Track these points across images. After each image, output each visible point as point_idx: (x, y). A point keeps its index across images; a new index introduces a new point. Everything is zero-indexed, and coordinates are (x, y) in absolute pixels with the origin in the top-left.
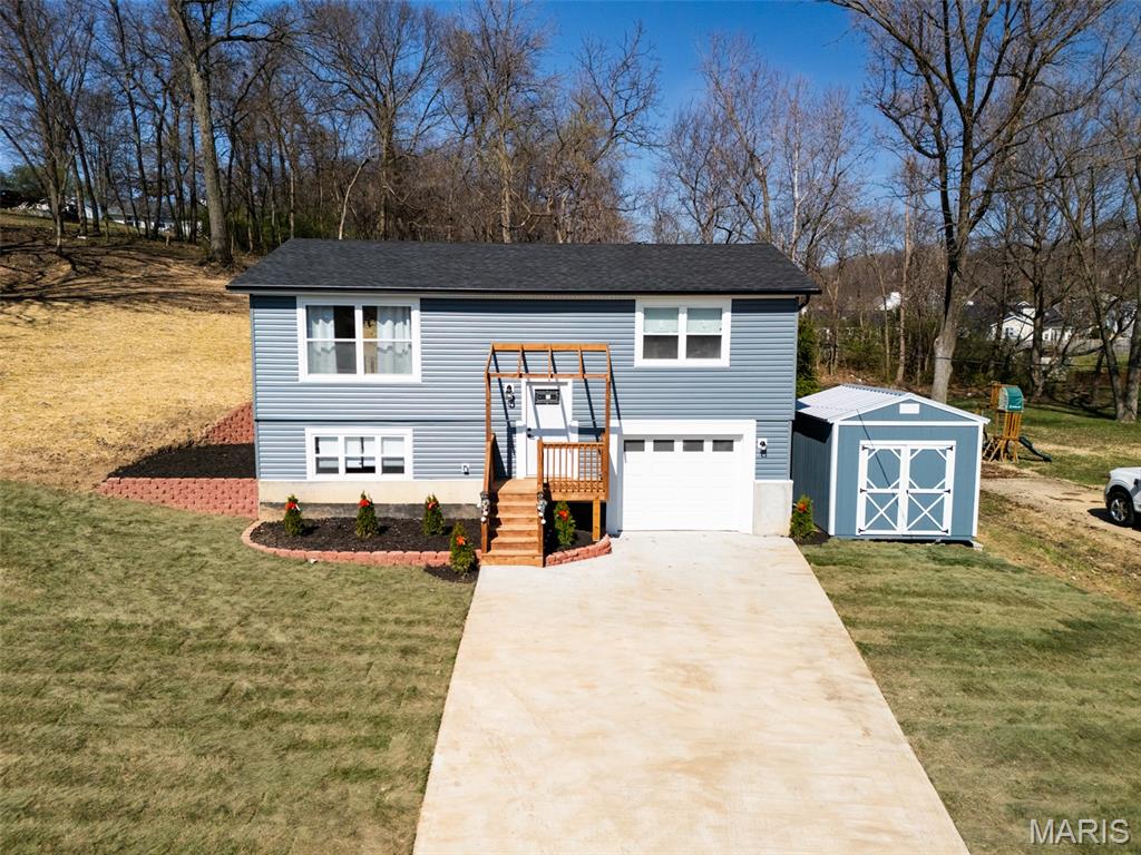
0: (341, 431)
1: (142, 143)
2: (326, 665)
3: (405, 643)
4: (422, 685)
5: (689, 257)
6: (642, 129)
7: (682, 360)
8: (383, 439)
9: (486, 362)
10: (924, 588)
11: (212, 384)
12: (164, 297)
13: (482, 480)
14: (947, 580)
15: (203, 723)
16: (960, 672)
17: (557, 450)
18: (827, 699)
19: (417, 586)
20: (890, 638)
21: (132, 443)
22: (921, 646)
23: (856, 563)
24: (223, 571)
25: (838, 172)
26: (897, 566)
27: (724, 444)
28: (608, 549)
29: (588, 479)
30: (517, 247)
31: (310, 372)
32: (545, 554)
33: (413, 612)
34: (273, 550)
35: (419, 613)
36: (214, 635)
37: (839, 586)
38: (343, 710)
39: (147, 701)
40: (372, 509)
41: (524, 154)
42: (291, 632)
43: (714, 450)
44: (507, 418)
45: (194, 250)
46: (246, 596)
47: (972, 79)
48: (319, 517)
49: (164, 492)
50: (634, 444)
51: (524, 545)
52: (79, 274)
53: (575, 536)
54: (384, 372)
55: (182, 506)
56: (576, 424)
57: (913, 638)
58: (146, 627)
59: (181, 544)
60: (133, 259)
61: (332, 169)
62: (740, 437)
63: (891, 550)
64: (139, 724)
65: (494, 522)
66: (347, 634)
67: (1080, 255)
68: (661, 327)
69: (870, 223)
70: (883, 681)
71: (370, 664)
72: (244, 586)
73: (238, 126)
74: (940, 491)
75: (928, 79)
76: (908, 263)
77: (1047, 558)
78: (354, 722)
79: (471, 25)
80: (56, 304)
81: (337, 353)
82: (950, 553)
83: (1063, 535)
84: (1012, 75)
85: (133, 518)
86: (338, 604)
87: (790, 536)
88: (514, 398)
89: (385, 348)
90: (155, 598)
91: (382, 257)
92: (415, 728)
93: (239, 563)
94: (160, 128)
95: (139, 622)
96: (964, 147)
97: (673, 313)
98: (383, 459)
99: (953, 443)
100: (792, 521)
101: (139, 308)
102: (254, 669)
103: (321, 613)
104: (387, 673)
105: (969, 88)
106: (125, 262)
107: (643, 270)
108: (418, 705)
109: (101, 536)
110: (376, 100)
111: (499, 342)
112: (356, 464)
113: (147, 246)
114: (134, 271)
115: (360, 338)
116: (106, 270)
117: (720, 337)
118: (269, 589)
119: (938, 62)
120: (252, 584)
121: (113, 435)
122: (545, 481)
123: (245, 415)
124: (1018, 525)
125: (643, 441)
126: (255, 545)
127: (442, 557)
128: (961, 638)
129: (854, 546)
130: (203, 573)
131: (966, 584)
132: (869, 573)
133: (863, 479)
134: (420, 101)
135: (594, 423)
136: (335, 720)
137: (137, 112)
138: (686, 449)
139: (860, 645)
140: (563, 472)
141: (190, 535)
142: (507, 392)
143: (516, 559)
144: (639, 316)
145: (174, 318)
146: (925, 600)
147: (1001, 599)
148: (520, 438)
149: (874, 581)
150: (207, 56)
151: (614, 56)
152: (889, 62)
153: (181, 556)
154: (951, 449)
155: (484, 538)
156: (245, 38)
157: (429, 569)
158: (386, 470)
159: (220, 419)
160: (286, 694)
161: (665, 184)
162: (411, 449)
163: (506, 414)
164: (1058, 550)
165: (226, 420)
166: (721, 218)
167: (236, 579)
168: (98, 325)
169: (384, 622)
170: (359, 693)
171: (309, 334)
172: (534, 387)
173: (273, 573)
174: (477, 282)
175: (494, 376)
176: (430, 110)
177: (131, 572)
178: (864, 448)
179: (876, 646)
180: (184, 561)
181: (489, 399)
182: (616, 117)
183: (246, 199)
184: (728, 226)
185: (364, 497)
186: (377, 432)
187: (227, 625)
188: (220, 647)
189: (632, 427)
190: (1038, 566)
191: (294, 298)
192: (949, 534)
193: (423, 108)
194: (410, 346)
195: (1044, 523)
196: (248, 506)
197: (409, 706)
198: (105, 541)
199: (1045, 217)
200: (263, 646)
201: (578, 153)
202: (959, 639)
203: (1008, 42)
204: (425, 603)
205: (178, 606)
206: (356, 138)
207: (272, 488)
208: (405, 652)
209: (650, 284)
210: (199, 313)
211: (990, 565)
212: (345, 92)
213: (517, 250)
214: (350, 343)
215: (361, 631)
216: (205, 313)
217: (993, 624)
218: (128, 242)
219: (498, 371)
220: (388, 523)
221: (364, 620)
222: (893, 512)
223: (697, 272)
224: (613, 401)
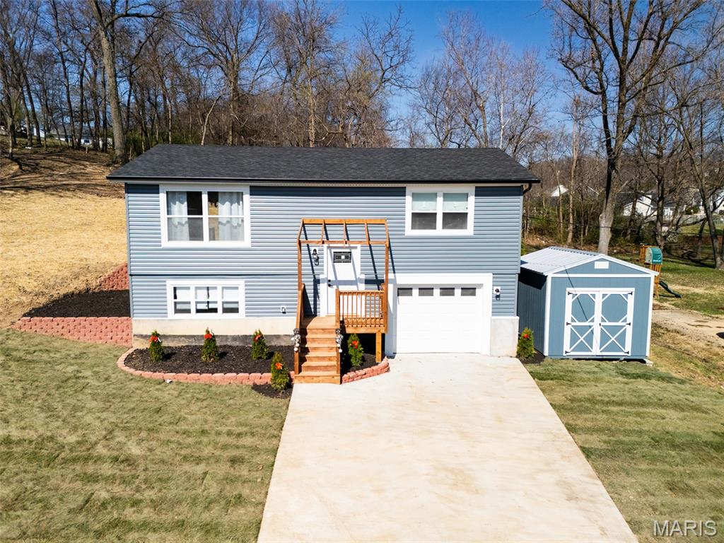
0: (193, 283)
1: (70, 86)
2: (170, 475)
3: (234, 453)
4: (246, 492)
5: (443, 157)
6: (402, 77)
7: (439, 231)
8: (223, 288)
9: (298, 232)
10: (621, 398)
11: (107, 246)
12: (80, 187)
13: (295, 318)
14: (634, 391)
15: (63, 533)
16: (663, 472)
17: (350, 297)
18: (567, 500)
19: (245, 401)
20: (605, 442)
21: (45, 290)
22: (629, 449)
23: (566, 378)
24: (99, 391)
25: (532, 104)
26: (597, 380)
27: (469, 291)
28: (387, 369)
29: (373, 316)
30: (320, 150)
31: (169, 239)
32: (342, 374)
33: (241, 425)
34: (139, 372)
35: (246, 425)
36: (84, 448)
37: (559, 398)
38: (180, 518)
39: (19, 513)
40: (214, 341)
41: (324, 93)
42: (145, 444)
43: (462, 295)
44: (313, 273)
45: (104, 157)
46: (114, 413)
47: (626, 39)
48: (177, 345)
49: (63, 328)
50: (404, 291)
51: (326, 368)
52: (24, 172)
53: (363, 359)
54: (224, 240)
55: (76, 338)
56: (363, 277)
57: (622, 443)
58: (31, 442)
59: (70, 369)
60: (62, 162)
61: (196, 103)
62: (481, 286)
63: (589, 367)
64: (9, 536)
65: (304, 350)
66: (189, 446)
67: (692, 159)
68: (424, 207)
69: (549, 139)
70: (606, 481)
71: (205, 473)
72: (114, 403)
73: (135, 74)
74: (624, 324)
75: (594, 41)
76: (574, 165)
77: (698, 371)
78: (189, 529)
79: (289, 8)
80: (5, 192)
81: (189, 226)
82: (632, 368)
83: (704, 353)
84: (649, 39)
85: (37, 348)
86: (185, 418)
87: (516, 357)
88: (318, 258)
89: (224, 222)
90: (43, 415)
91: (223, 156)
92: (238, 534)
93: (113, 383)
94: (82, 75)
95: (26, 438)
96: (620, 86)
97: (433, 197)
98: (223, 303)
99: (633, 290)
100: (518, 346)
101: (62, 194)
102: (111, 479)
103: (171, 427)
104: (218, 482)
105: (624, 46)
106: (56, 163)
107: (410, 166)
108: (242, 511)
109: (11, 363)
110: (226, 57)
111: (307, 218)
112: (204, 307)
113: (73, 152)
114: (62, 170)
115: (205, 215)
116: (42, 169)
117: (467, 214)
118: (132, 406)
119: (603, 28)
120: (120, 402)
121: (31, 285)
122: (341, 319)
123: (123, 272)
124: (670, 345)
125: (411, 289)
126: (127, 369)
127: (265, 377)
128: (657, 442)
129: (563, 364)
130: (83, 393)
131: (650, 394)
132: (578, 386)
133: (568, 316)
134: (255, 59)
135: (376, 276)
136: (172, 529)
137: (66, 64)
138: (442, 294)
139: (584, 449)
140: (354, 311)
141: (79, 361)
142: (313, 254)
143: (320, 378)
144: (408, 198)
145: (86, 201)
146: (623, 408)
147: (676, 406)
148: (322, 288)
149: (583, 392)
150: (113, 27)
151: (383, 28)
152: (567, 30)
153: (69, 379)
154: (631, 294)
155: (297, 363)
156: (138, 15)
157: (256, 388)
158: (226, 310)
159: (110, 272)
160: (135, 503)
161: (416, 114)
162: (244, 296)
163: (313, 270)
164: (704, 364)
165: (114, 273)
166: (453, 136)
167: (108, 398)
168: (32, 206)
169: (218, 434)
170: (194, 501)
171: (169, 212)
172: (333, 250)
173: (138, 391)
174: (291, 174)
175: (304, 242)
176: (262, 65)
177: (29, 393)
178: (569, 293)
179: (595, 450)
180: (70, 383)
181: (300, 260)
182: (385, 69)
183: (140, 123)
184: (458, 141)
185: (208, 332)
186: (219, 283)
187: (95, 439)
188: (86, 459)
189: (403, 279)
190: (694, 377)
191: (158, 186)
192: (630, 355)
193: (257, 63)
194: (243, 221)
195: (689, 344)
196: (125, 337)
197: (234, 513)
198: (13, 367)
199: (665, 135)
200: (122, 458)
201: (359, 93)
202: (656, 442)
203: (651, 14)
204: (251, 417)
205: (59, 423)
206: (213, 83)
207: (142, 324)
208: (234, 461)
209: (416, 176)
210: (104, 198)
211: (662, 378)
212: (206, 53)
213: (320, 152)
214: (199, 218)
215: (200, 443)
216: (108, 198)
217: (677, 428)
218: (59, 151)
219: (307, 239)
220: (227, 350)
221: (203, 432)
222: (590, 339)
223: (448, 167)
224: (390, 260)
